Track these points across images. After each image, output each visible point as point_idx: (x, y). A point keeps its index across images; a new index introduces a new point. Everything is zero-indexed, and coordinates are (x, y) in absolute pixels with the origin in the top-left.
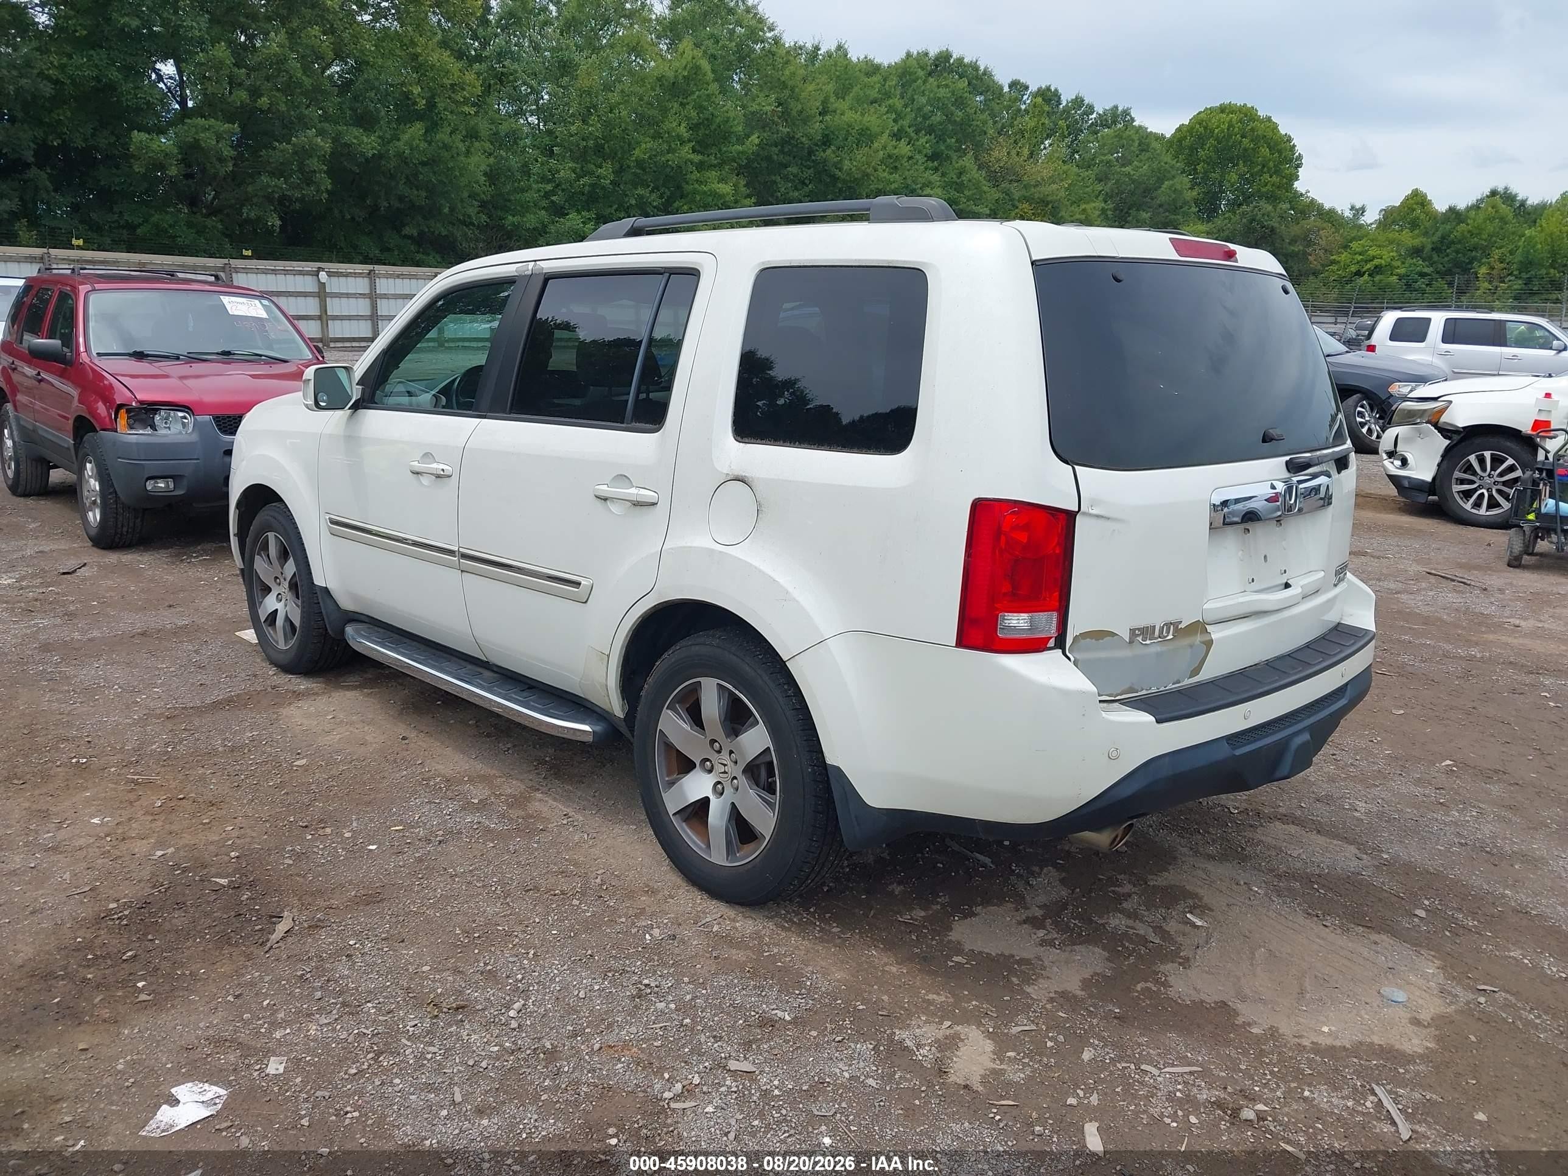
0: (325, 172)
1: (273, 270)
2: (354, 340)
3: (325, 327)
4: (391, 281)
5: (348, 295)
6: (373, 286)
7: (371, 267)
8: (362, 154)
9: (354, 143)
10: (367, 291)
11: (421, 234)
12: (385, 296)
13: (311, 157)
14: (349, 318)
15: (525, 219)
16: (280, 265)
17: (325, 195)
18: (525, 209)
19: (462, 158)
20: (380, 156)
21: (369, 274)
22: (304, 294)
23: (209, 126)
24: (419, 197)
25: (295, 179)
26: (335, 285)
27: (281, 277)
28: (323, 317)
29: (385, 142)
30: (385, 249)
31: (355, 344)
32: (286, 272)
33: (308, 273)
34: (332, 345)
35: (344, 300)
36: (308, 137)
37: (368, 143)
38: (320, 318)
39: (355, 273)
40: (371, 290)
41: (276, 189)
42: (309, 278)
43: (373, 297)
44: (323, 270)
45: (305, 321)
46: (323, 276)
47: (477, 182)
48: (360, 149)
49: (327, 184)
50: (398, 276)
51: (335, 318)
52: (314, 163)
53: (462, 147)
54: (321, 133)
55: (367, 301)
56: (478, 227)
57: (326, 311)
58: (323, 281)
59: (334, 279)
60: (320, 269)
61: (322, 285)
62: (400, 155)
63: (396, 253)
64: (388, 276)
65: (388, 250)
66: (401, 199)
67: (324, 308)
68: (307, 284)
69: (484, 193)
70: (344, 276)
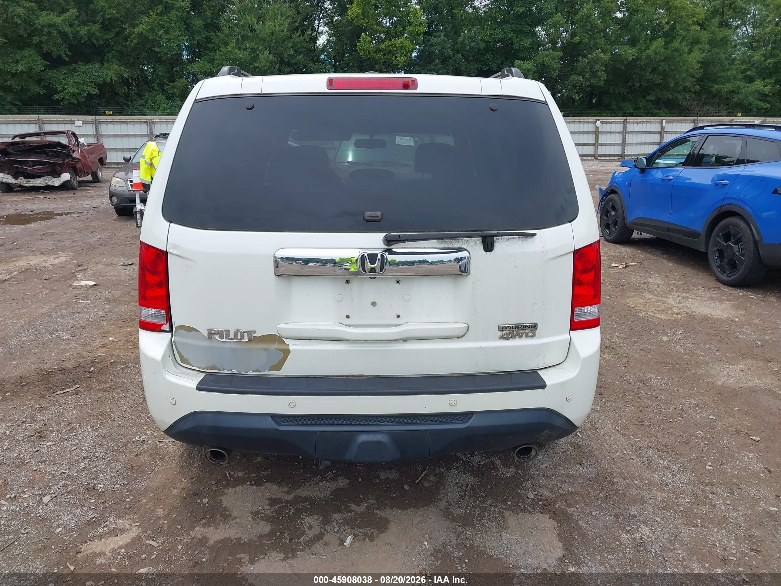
0: (604, 71)
1: (573, 121)
2: (611, 155)
3: (596, 149)
4: (636, 125)
5: (611, 133)
6: (625, 128)
7: (625, 118)
8: (627, 59)
9: (623, 54)
10: (622, 131)
11: (658, 99)
12: (631, 133)
13: (597, 64)
14: (610, 144)
15: (724, 86)
16: (577, 118)
17: (603, 82)
18: (728, 80)
19: (686, 55)
20: (637, 59)
21: (623, 121)
22: (588, 133)
23: (550, 54)
24: (658, 79)
25: (587, 76)
26: (604, 128)
27: (577, 125)
28: (596, 144)
29: (641, 51)
30: (637, 108)
31: (611, 158)
32: (580, 122)
33: (591, 122)
34: (599, 158)
35: (608, 136)
36: (598, 54)
37: (630, 53)
38: (594, 144)
39: (616, 122)
40: (624, 130)
41: (578, 81)
42: (591, 125)
43: (624, 133)
44: (599, 120)
45: (586, 146)
46: (598, 124)
47: (693, 68)
48: (625, 57)
49: (604, 76)
50: (640, 122)
51: (602, 144)
52: (597, 67)
53: (686, 49)
54: (604, 51)
55: (621, 136)
56: (694, 93)
57: (598, 141)
58: (598, 126)
59: (604, 125)
60: (597, 120)
61: (597, 128)
62: (648, 57)
63: (642, 110)
64: (634, 122)
65: (639, 108)
66: (648, 81)
67: (597, 139)
68: (590, 128)
69: (697, 74)
70: (610, 123)
